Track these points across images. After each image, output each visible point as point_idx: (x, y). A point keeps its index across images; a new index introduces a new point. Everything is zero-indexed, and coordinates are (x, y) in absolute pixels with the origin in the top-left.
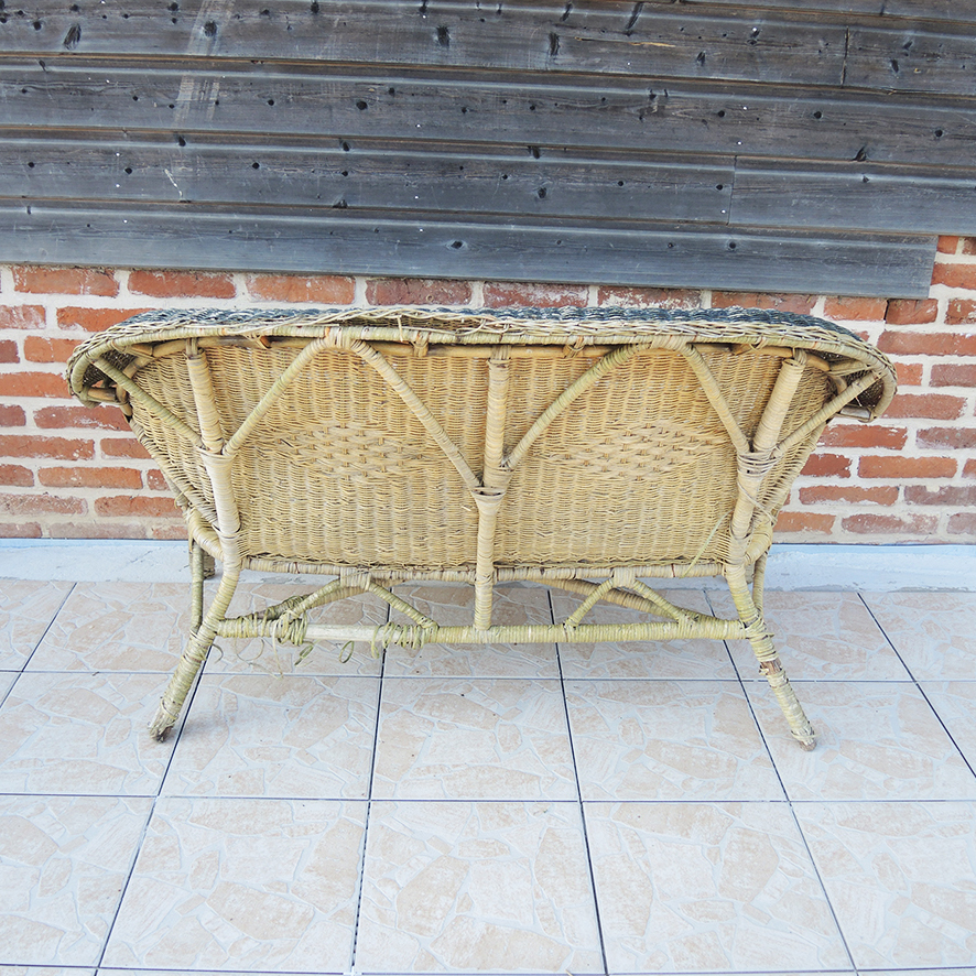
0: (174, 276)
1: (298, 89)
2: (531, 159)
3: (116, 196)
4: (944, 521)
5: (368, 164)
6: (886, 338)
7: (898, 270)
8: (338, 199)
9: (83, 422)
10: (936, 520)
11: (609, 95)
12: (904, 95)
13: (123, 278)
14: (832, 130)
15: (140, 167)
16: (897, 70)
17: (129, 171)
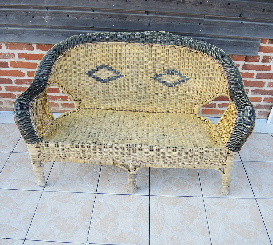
0: (48, 45)
2: (146, 15)
3: (30, 24)
4: (257, 113)
5: (99, 16)
6: (245, 67)
7: (249, 48)
8: (92, 25)
9: (27, 83)
13: (34, 46)
14: (233, 8)
15: (36, 16)
17: (33, 17)
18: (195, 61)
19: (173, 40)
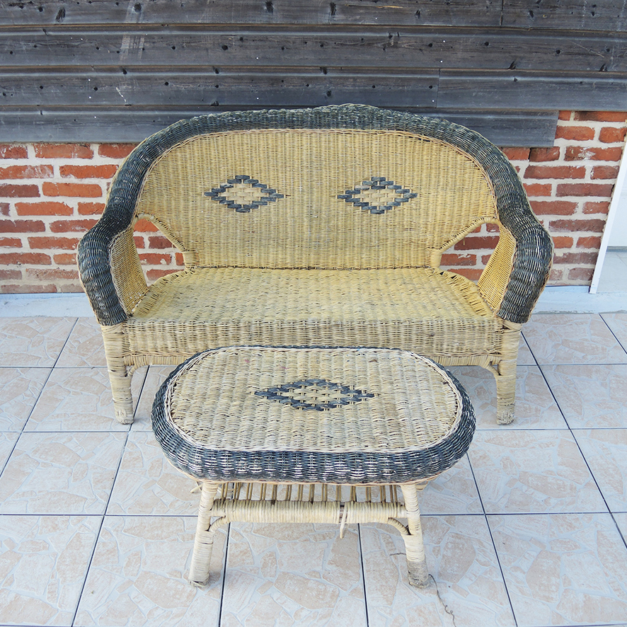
0: (124, 146)
1: (188, 40)
2: (322, 75)
3: (89, 103)
4: (566, 273)
5: (229, 80)
6: (529, 169)
7: (535, 131)
8: (213, 101)
9: (77, 228)
10: (562, 272)
11: (366, 37)
12: (537, 31)
13: (95, 148)
14: (495, 52)
15: (102, 86)
16: (532, 16)
17: (96, 89)
18: (425, 157)
19: (380, 119)
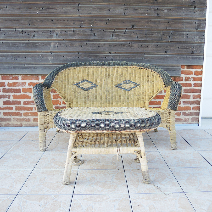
1: (71, 44)
2: (110, 54)
3: (40, 62)
4: (190, 119)
5: (82, 56)
7: (175, 71)
9: (32, 103)
10: (189, 119)
11: (122, 43)
12: (172, 42)
13: (40, 77)
14: (160, 48)
15: (44, 57)
16: (170, 38)
17: (42, 58)
